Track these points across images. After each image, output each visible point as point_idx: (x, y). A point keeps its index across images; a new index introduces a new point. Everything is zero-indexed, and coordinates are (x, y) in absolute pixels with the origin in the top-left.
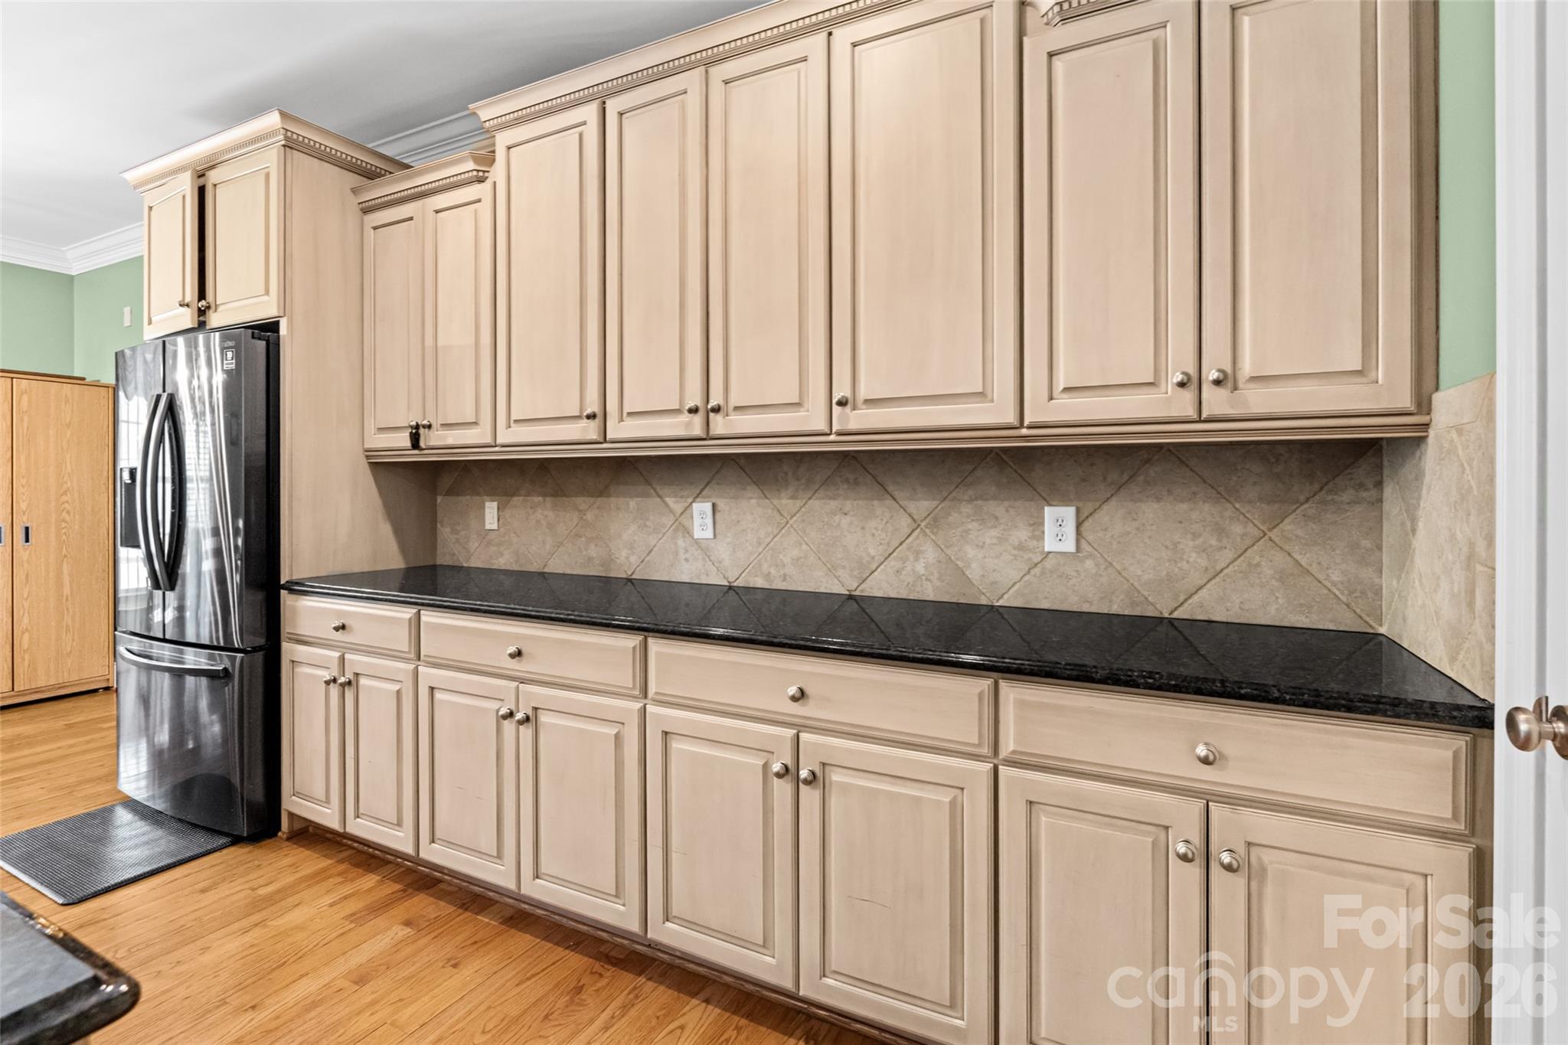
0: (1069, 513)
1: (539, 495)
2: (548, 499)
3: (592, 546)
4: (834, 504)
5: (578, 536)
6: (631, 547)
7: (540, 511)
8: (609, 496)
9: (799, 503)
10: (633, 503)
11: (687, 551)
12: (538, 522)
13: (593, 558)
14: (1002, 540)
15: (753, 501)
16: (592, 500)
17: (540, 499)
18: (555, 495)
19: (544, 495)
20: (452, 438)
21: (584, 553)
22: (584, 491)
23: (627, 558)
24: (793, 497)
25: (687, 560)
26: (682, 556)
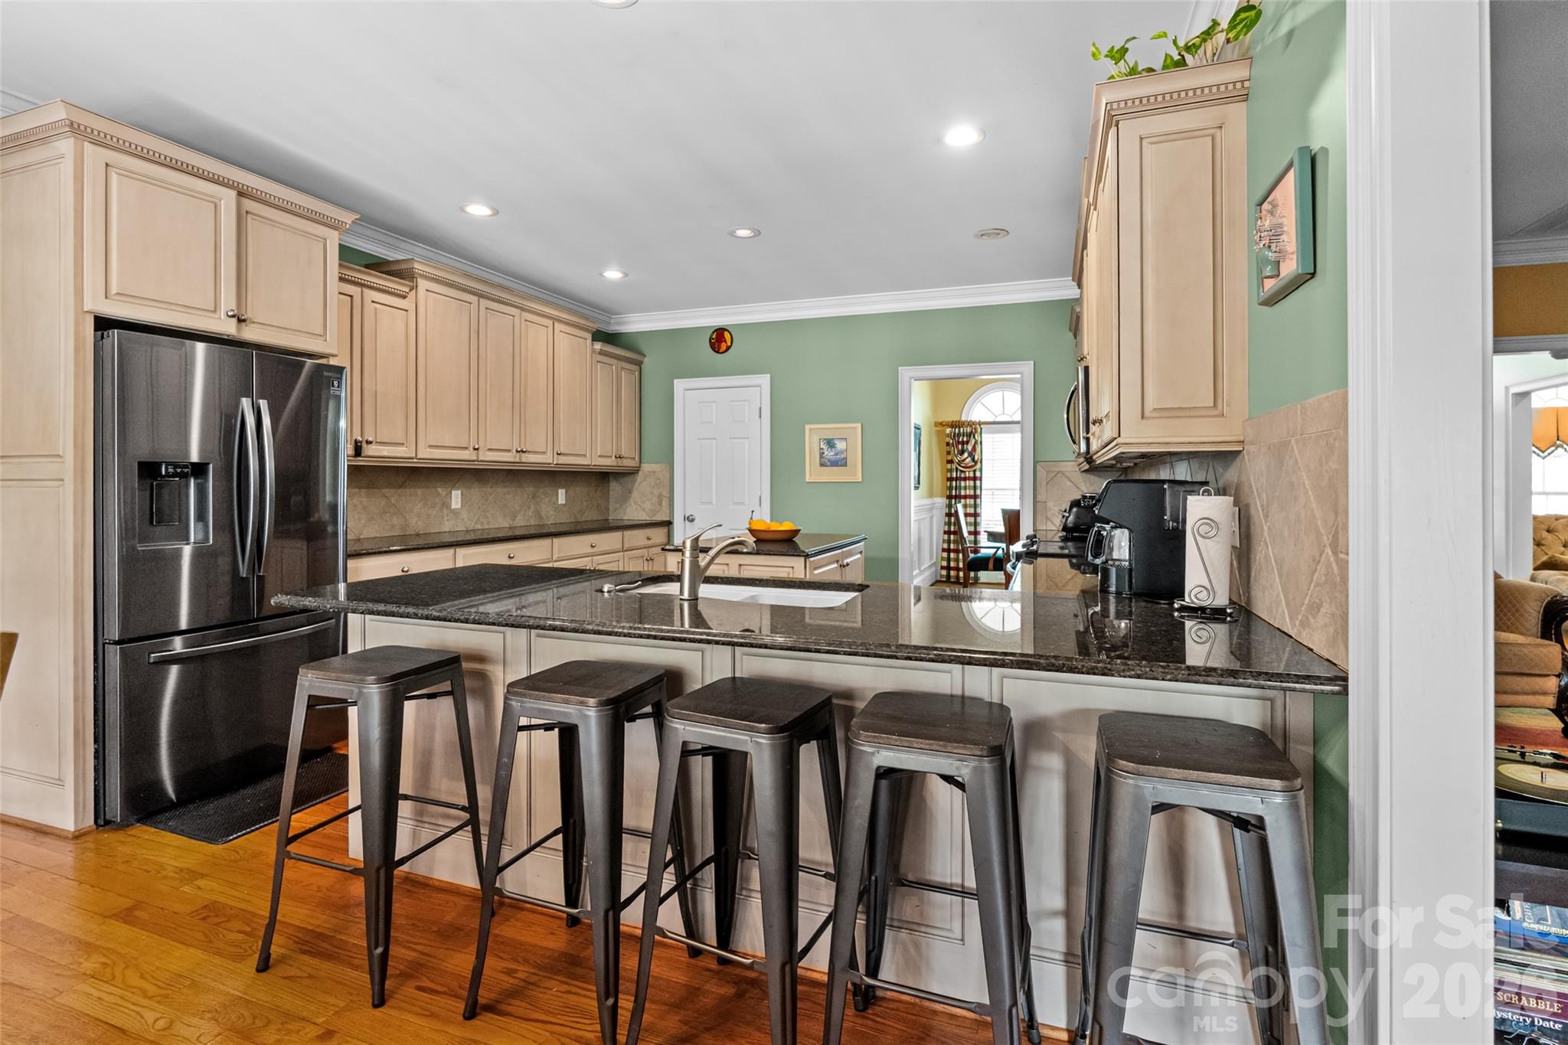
0: (564, 491)
1: (356, 487)
2: (362, 490)
3: (395, 518)
4: (506, 490)
5: (385, 512)
6: (419, 516)
7: (357, 498)
8: (406, 487)
9: (493, 489)
10: (419, 492)
11: (447, 516)
12: (355, 506)
13: (395, 525)
14: (550, 501)
15: (477, 490)
16: (395, 490)
17: (357, 490)
18: (368, 487)
19: (360, 488)
20: (385, 451)
21: (389, 523)
22: (390, 485)
23: (417, 522)
24: (491, 487)
25: (448, 520)
26: (446, 519)
